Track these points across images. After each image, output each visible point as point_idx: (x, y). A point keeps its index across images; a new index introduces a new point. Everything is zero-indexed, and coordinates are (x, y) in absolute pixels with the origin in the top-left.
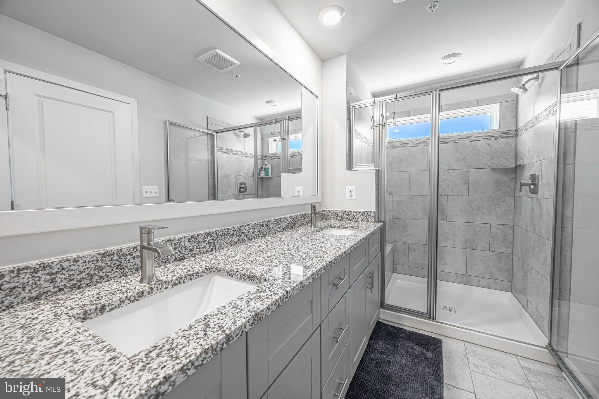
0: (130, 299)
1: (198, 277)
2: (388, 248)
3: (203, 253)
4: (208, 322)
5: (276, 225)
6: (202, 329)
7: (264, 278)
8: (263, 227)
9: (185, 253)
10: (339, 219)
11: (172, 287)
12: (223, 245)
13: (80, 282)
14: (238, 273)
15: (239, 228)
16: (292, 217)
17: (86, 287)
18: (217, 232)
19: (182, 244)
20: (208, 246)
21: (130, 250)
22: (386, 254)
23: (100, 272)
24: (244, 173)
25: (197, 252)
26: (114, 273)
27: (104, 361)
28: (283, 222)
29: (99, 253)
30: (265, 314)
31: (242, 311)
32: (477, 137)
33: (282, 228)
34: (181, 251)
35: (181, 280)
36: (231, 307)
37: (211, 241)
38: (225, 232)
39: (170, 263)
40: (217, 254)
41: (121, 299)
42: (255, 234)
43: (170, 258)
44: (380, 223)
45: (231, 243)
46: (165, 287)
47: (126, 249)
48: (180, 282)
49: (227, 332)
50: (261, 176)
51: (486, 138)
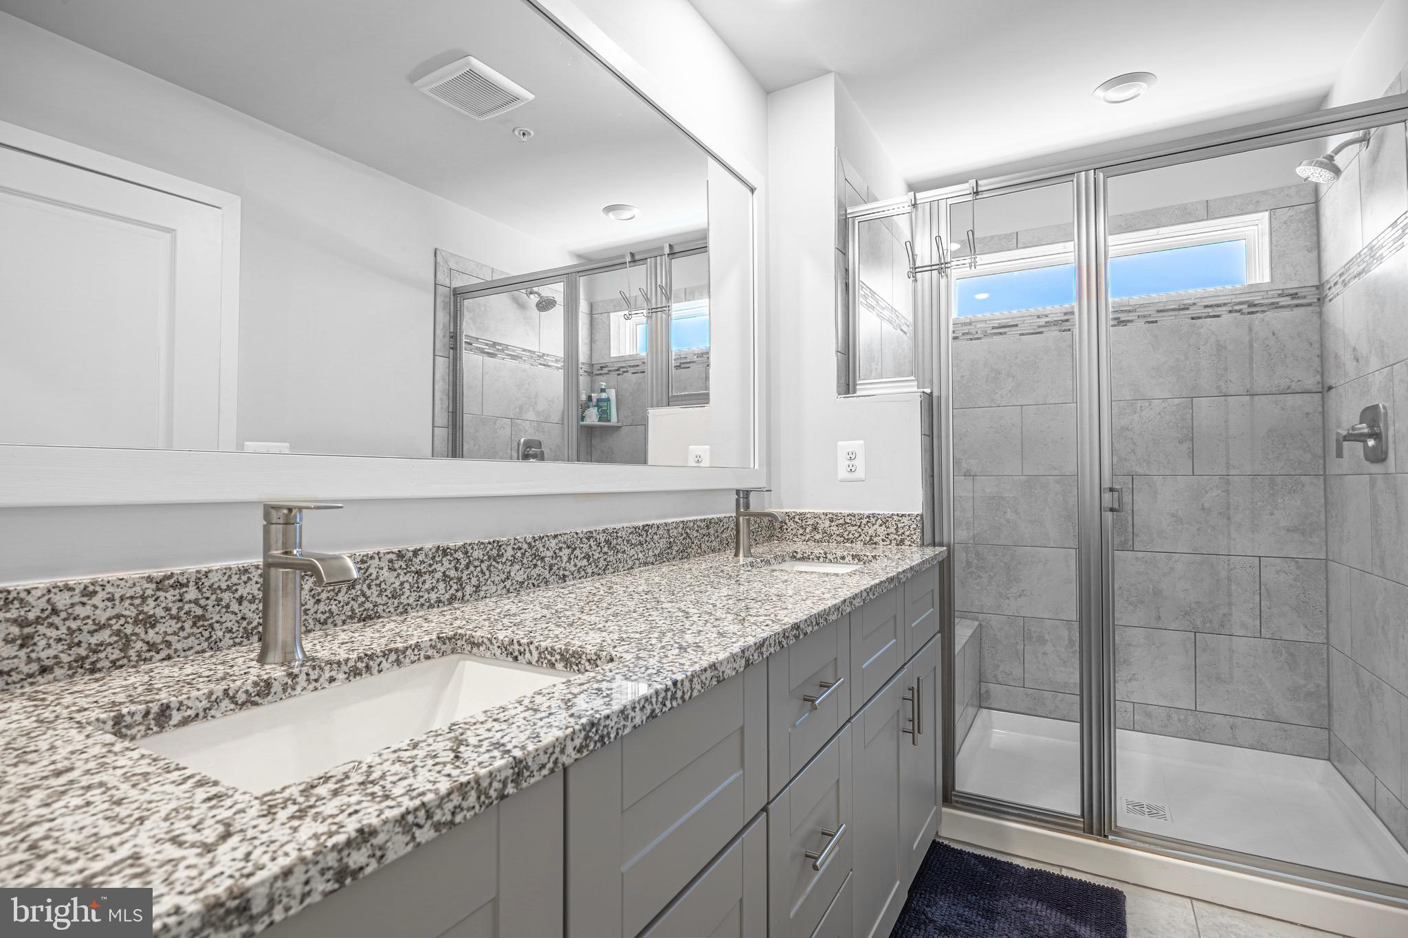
0: (234, 697)
1: (419, 659)
2: (963, 632)
3: (427, 604)
4: (462, 734)
5: (635, 545)
6: (448, 748)
7: (608, 658)
8: (599, 545)
9: (379, 600)
10: (818, 537)
11: (347, 678)
12: (484, 588)
13: (95, 652)
14: (532, 647)
15: (529, 544)
16: (681, 525)
17: (112, 669)
18: (469, 548)
19: (371, 575)
20: (441, 586)
21: (230, 577)
22: (958, 648)
23: (150, 631)
24: (538, 414)
25: (411, 600)
26: (186, 638)
27: (192, 802)
28: (655, 537)
29: (149, 577)
30: (615, 729)
31: (551, 717)
32: (1211, 306)
33: (651, 553)
34: (368, 593)
35: (371, 663)
36: (521, 708)
37: (452, 573)
38: (491, 550)
39: (335, 625)
40: (468, 608)
41: (211, 693)
42: (575, 565)
43: (336, 612)
44: (937, 548)
45: (508, 583)
46: (327, 675)
47: (219, 575)
48: (368, 667)
49: (518, 753)
50: (587, 422)
51: (1237, 308)
